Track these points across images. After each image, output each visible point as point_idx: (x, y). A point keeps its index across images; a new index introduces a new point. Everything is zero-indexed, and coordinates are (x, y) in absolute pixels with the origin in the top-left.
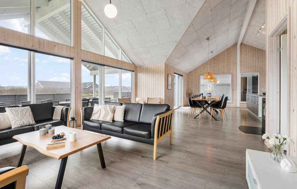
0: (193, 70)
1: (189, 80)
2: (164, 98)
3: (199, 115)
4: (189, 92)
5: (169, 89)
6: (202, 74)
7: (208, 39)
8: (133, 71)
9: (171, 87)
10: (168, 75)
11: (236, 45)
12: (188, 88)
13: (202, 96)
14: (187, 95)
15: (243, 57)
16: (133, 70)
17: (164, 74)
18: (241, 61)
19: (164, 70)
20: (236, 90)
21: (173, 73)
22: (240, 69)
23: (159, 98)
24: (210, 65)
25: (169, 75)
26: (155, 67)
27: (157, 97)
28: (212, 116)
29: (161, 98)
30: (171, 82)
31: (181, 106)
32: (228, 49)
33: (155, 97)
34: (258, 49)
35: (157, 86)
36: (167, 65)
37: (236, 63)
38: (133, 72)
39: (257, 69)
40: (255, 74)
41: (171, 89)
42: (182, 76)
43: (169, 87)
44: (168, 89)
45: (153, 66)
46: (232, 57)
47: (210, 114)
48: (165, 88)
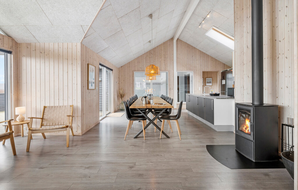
0: (126, 64)
1: (121, 77)
2: (79, 105)
3: (142, 131)
4: (121, 92)
5: (90, 88)
6: (136, 70)
7: (151, 16)
8: (10, 52)
9: (94, 85)
10: (88, 65)
11: (172, 39)
12: (119, 87)
13: (146, 100)
14: (118, 96)
15: (179, 53)
16: (9, 50)
17: (79, 62)
18: (177, 58)
19: (79, 54)
20: (173, 90)
21: (98, 64)
22: (177, 67)
23: (71, 106)
24: (146, 60)
25: (90, 66)
26: (62, 47)
27: (66, 104)
28: (163, 132)
29: (75, 105)
30: (94, 77)
31: (111, 112)
32: (164, 43)
33: (61, 104)
34: (192, 46)
35: (66, 84)
36: (86, 48)
37: (173, 60)
38: (9, 55)
39: (191, 67)
40: (187, 73)
41: (94, 88)
42: (112, 70)
43: (90, 85)
44: (88, 89)
45: (56, 46)
46: (169, 52)
47: (160, 129)
48: (82, 87)
